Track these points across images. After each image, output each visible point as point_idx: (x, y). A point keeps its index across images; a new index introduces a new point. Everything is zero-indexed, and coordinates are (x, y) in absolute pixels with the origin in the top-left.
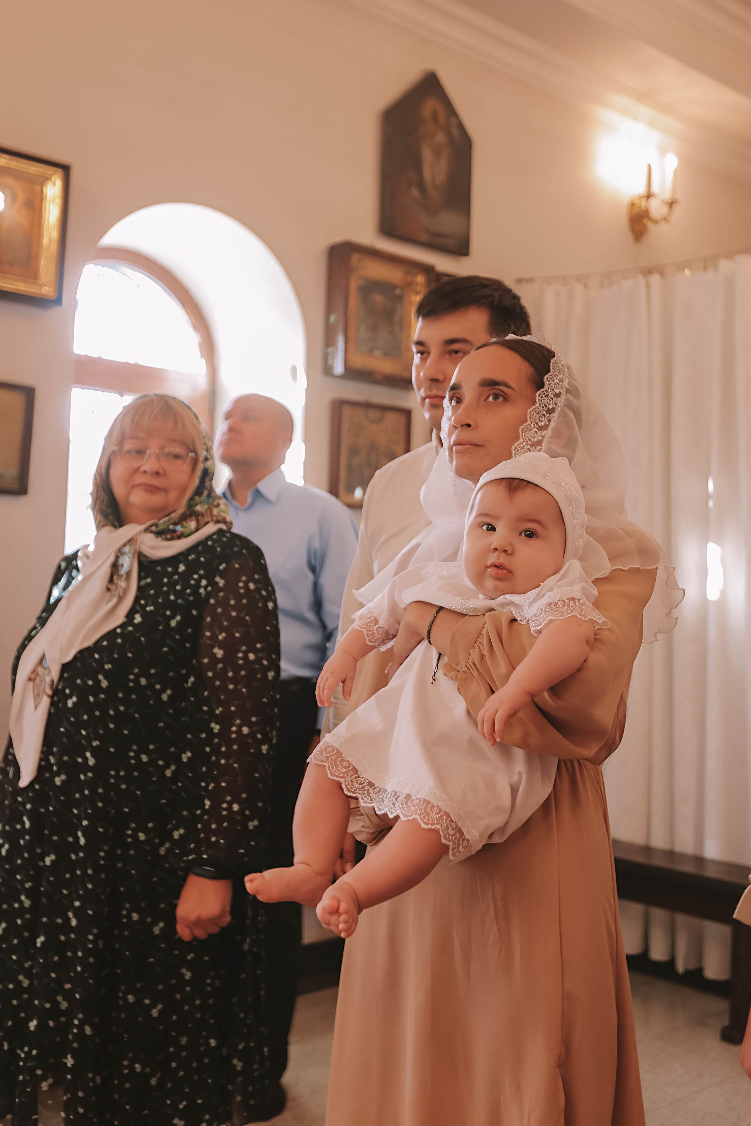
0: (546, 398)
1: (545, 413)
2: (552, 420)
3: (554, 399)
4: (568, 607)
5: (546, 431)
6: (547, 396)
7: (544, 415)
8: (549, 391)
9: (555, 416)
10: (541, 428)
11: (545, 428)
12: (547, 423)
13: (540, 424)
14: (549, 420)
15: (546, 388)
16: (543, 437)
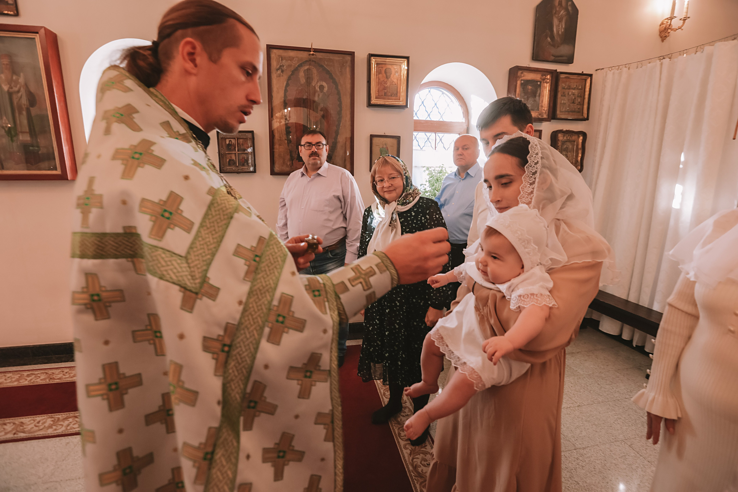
0: (531, 168)
1: (531, 175)
2: (537, 178)
3: (535, 166)
4: (530, 299)
5: (534, 185)
6: (531, 166)
7: (531, 177)
8: (532, 163)
9: (537, 175)
10: (531, 184)
11: (534, 183)
12: (534, 180)
13: (530, 182)
14: (535, 178)
15: (529, 162)
16: (533, 188)
